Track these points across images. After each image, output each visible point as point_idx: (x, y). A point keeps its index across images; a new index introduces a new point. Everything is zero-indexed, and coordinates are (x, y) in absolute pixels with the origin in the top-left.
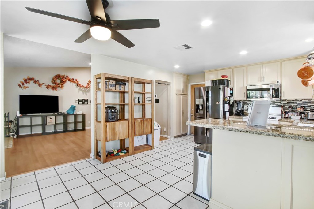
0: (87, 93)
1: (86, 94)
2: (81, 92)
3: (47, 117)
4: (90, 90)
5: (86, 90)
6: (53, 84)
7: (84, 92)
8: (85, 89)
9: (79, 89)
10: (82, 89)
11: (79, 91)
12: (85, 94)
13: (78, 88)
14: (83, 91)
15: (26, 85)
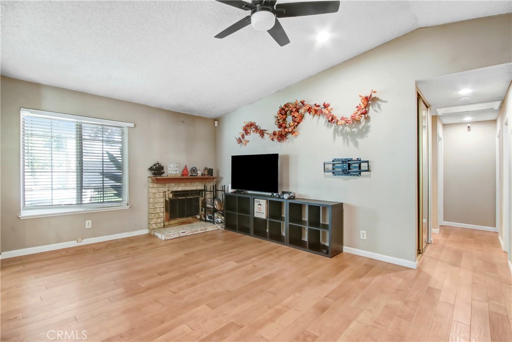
0: (359, 140)
1: (356, 144)
2: (340, 139)
3: (255, 200)
4: (369, 127)
5: (355, 130)
6: (279, 128)
7: (349, 137)
8: (351, 127)
9: (336, 131)
10: (343, 129)
11: (334, 137)
12: (351, 144)
13: (333, 128)
14: (345, 135)
15: (246, 137)
